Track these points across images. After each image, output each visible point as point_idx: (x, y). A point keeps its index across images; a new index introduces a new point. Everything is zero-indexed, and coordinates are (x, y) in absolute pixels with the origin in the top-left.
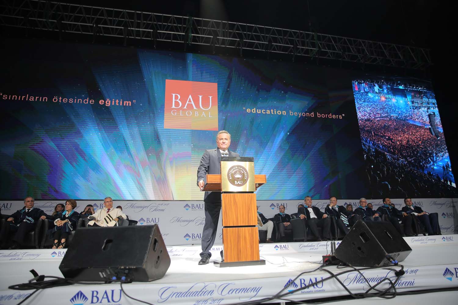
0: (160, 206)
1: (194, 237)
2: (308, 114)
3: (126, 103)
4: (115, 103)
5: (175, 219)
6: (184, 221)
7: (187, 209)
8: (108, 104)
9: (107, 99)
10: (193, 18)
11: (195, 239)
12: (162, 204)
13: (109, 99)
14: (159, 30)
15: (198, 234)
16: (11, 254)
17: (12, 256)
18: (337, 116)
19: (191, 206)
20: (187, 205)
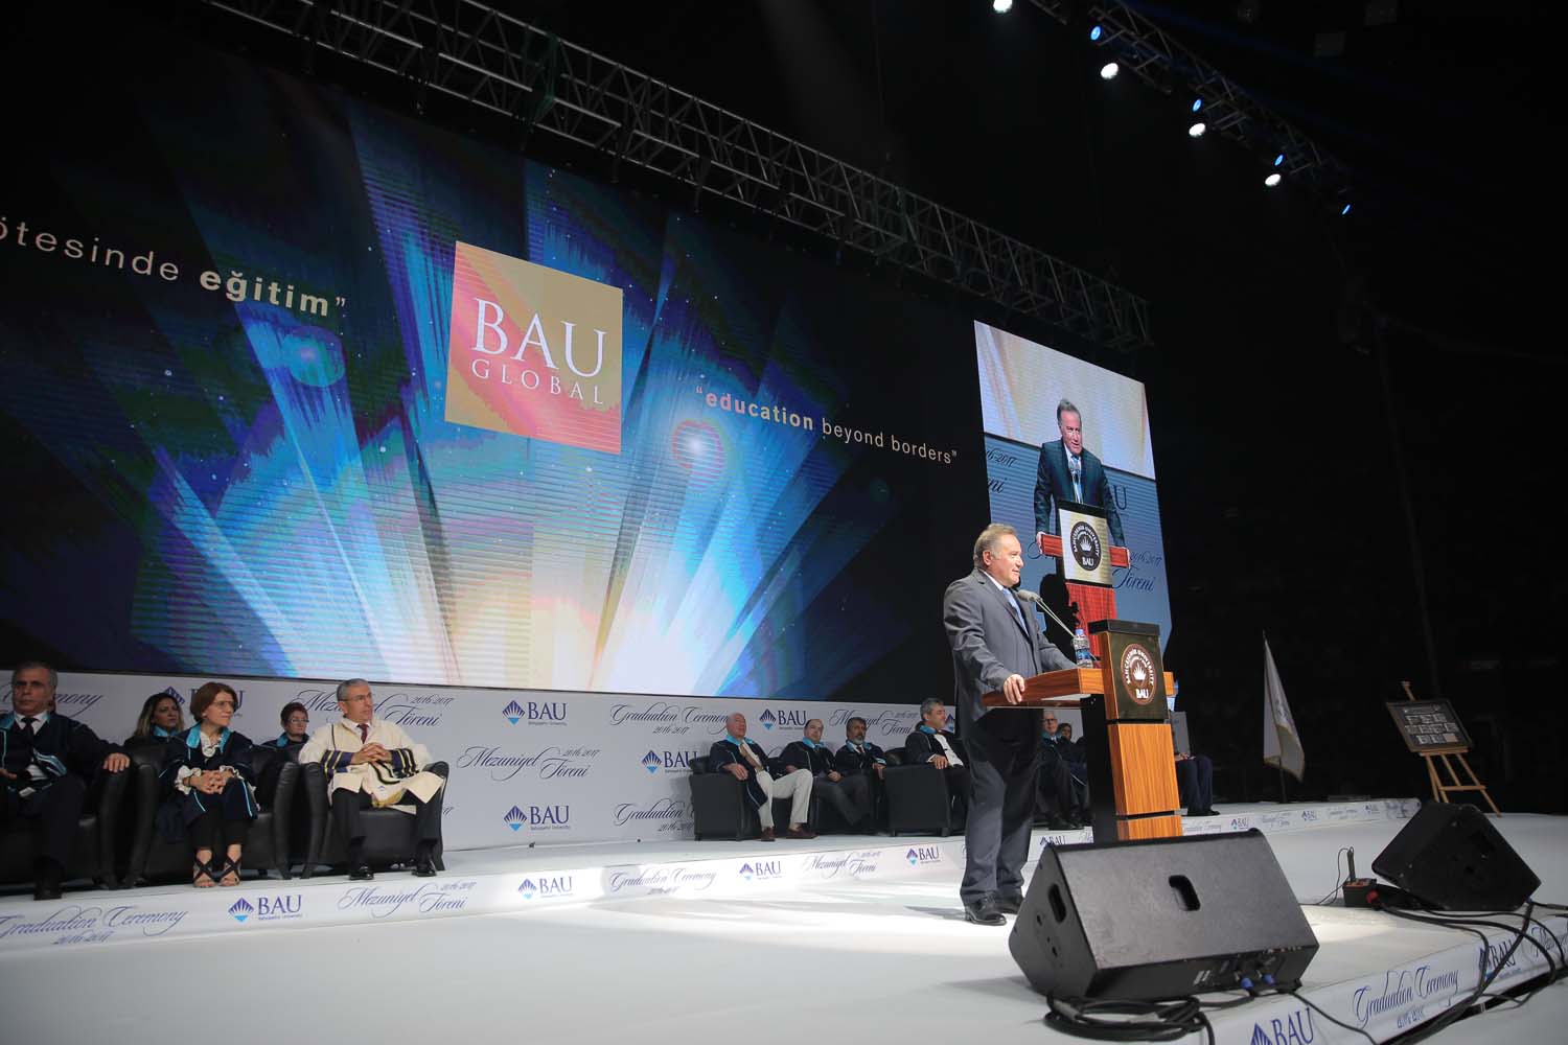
0: (420, 705)
1: (536, 819)
2: (869, 437)
3: (309, 302)
4: (266, 293)
5: (475, 753)
6: (504, 762)
7: (514, 721)
8: (236, 292)
9: (233, 272)
10: (559, 40)
11: (540, 825)
12: (428, 700)
13: (240, 274)
14: (445, 53)
15: (548, 809)
16: (57, 920)
17: (62, 925)
18: (940, 453)
19: (526, 708)
20: (513, 706)
